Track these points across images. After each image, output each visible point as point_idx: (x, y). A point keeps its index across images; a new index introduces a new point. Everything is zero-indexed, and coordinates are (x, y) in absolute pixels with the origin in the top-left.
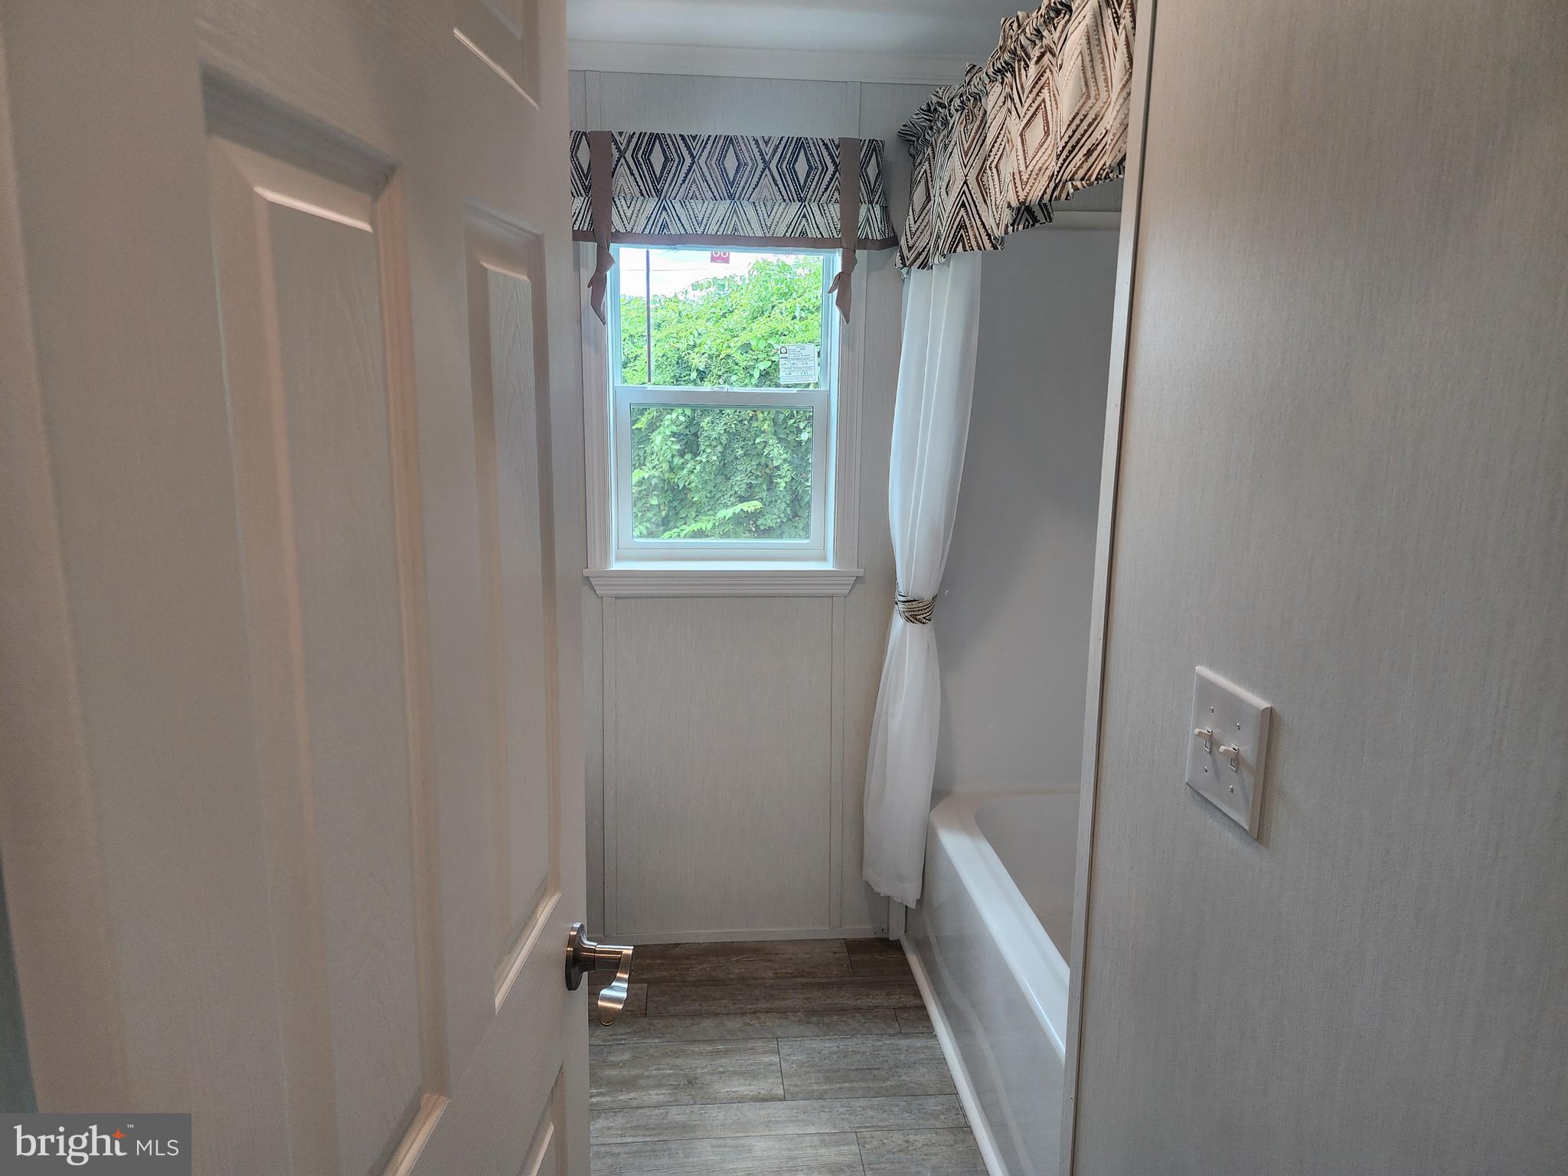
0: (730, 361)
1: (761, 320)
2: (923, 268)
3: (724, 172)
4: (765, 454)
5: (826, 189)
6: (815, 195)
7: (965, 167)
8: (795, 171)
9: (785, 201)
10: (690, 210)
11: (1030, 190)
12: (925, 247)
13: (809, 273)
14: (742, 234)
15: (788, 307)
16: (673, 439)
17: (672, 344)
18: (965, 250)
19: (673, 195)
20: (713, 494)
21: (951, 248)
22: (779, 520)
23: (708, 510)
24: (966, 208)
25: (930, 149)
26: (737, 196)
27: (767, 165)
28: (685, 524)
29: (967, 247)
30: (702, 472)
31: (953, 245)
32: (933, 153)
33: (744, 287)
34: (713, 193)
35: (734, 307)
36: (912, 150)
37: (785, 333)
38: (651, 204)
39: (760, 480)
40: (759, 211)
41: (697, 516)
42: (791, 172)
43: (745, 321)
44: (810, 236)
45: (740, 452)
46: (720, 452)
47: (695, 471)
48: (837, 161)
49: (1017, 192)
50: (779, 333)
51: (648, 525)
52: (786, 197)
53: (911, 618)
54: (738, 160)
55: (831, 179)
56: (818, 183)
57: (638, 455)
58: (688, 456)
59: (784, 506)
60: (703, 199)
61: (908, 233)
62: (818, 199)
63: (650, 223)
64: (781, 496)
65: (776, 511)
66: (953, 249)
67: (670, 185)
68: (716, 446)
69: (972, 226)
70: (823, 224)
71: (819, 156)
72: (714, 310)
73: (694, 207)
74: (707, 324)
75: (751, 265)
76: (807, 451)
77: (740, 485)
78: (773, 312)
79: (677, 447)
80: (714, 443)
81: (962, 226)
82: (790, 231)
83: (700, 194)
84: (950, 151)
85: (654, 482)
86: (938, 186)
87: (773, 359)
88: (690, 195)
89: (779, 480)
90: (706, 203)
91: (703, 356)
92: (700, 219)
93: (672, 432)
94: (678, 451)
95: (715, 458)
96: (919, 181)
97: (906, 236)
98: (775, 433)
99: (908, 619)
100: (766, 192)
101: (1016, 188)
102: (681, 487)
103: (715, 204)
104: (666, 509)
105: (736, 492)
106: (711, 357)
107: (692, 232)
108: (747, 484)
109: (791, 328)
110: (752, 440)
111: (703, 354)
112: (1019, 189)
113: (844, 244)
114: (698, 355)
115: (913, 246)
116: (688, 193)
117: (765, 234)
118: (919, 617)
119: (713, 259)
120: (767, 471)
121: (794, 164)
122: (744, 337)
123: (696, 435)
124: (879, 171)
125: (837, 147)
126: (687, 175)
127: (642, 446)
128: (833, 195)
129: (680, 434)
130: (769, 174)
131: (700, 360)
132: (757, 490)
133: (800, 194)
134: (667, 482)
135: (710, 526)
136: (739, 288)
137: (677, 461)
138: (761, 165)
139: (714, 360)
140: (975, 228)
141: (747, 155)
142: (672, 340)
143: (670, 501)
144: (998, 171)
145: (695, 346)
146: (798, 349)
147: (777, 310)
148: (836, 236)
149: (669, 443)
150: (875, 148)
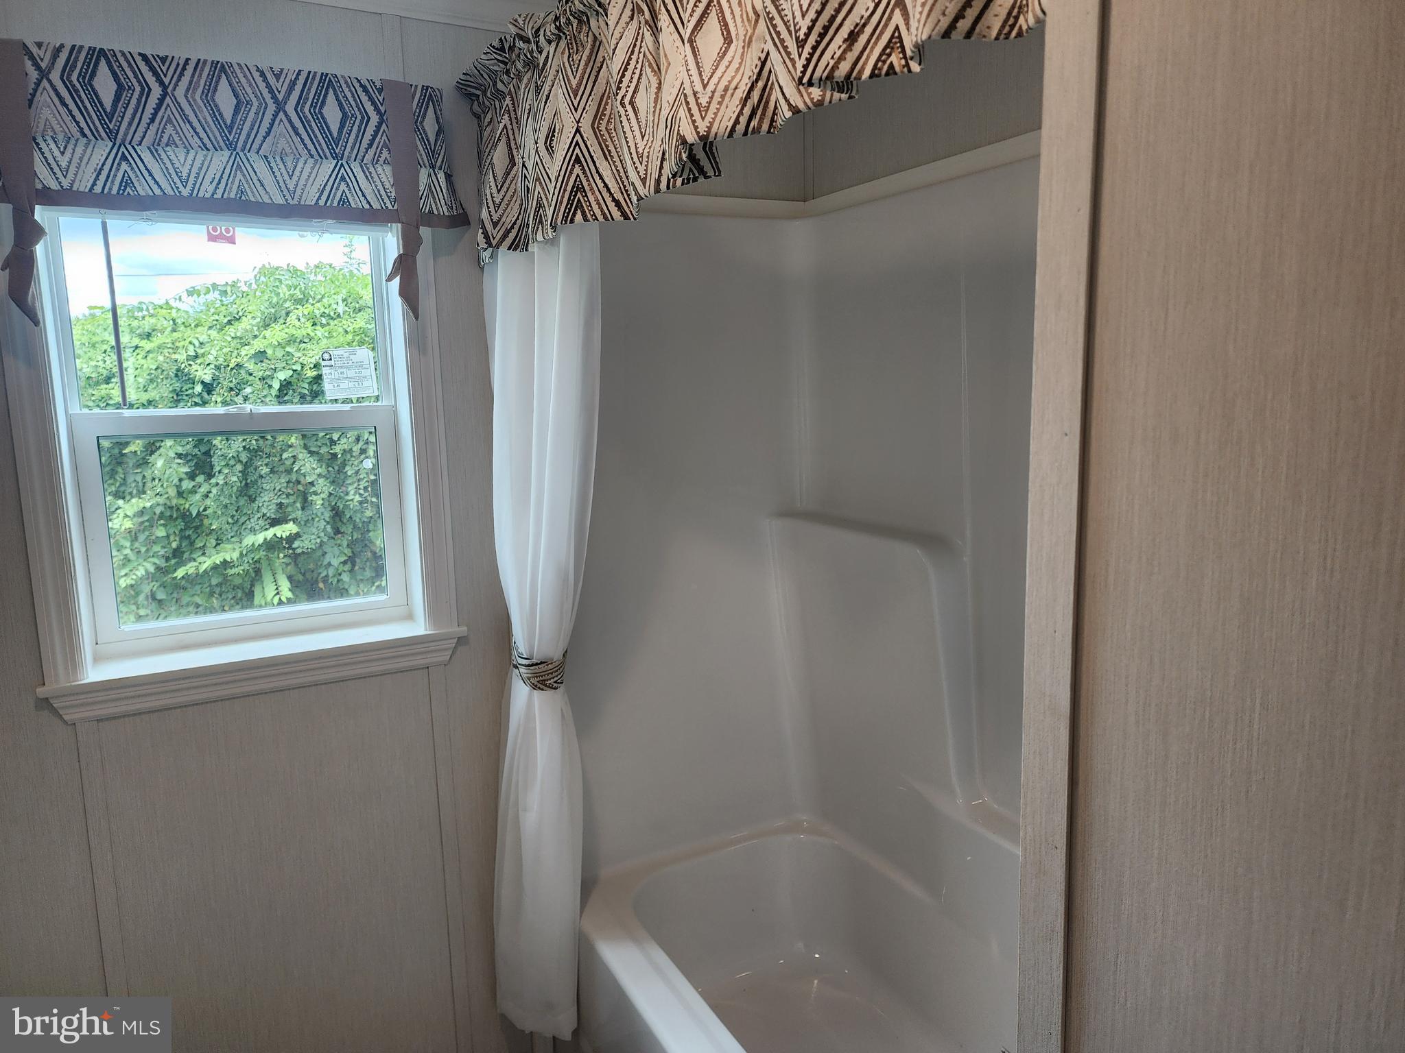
0: (242, 371)
1: (276, 327)
2: (515, 249)
3: (216, 113)
4: (295, 469)
5: (370, 145)
6: (355, 151)
7: (576, 110)
8: (323, 118)
9: (312, 156)
10: (167, 161)
11: (714, 119)
12: (515, 223)
13: (323, 279)
14: (253, 199)
15: (306, 313)
16: (179, 461)
17: (167, 354)
18: (586, 220)
19: (137, 138)
20: (235, 518)
21: (567, 217)
22: (318, 540)
23: (232, 537)
24: (582, 165)
25: (508, 99)
26: (240, 145)
27: (280, 107)
28: (204, 554)
29: (589, 215)
30: (219, 496)
31: (568, 213)
32: (513, 104)
33: (251, 293)
34: (201, 139)
35: (240, 314)
36: (475, 106)
37: (305, 341)
38: (102, 150)
39: (292, 499)
40: (275, 169)
41: (218, 544)
42: (318, 118)
43: (255, 328)
44: (353, 206)
45: (265, 470)
46: (240, 472)
47: (210, 495)
48: (382, 109)
49: (694, 122)
50: (298, 341)
51: (156, 560)
52: (314, 152)
53: (539, 685)
54: (236, 96)
55: (376, 132)
56: (357, 137)
57: (135, 481)
58: (200, 479)
59: (323, 524)
60: (185, 147)
61: (491, 204)
62: (359, 157)
63: (103, 177)
64: (319, 514)
65: (314, 530)
66: (568, 219)
67: (130, 124)
68: (235, 465)
69: (592, 189)
70: (370, 190)
71: (355, 100)
72: (216, 317)
73: (173, 157)
74: (210, 332)
75: (257, 270)
76: (344, 464)
77: (268, 506)
78: (288, 319)
79: (186, 469)
80: (232, 462)
81: (578, 188)
82: (324, 197)
83: (181, 140)
84: (546, 93)
85: (158, 510)
86: (530, 140)
87: (294, 368)
88: (165, 140)
89: (314, 497)
90: (192, 153)
91: (208, 368)
92: (184, 175)
93: (176, 454)
94: (186, 473)
95: (235, 479)
96: (499, 139)
97: (488, 208)
98: (306, 447)
99: (535, 687)
100: (282, 144)
101: (692, 115)
102: (194, 515)
103: (206, 156)
104: (177, 539)
105: (264, 515)
106: (218, 368)
107: (172, 193)
108: (277, 504)
109: (312, 334)
110: (278, 455)
111: (209, 364)
112: (697, 117)
113: (403, 218)
114: (202, 366)
115: (499, 221)
116: (162, 137)
117: (287, 200)
118: (549, 682)
119: (212, 238)
120: (300, 488)
121: (321, 108)
122: (258, 345)
123: (207, 454)
124: (439, 128)
125: (380, 91)
126: (157, 110)
127: (139, 471)
128: (381, 153)
129: (187, 455)
130: (284, 119)
131: (206, 371)
132: (290, 509)
133: (334, 148)
134: (175, 509)
135: (235, 555)
136: (245, 295)
137: (187, 485)
138: (272, 107)
139: (222, 370)
140: (597, 192)
141: (249, 90)
142: (166, 350)
143: (181, 530)
144: (634, 108)
145: (196, 357)
146: (346, 355)
147: (292, 317)
148: (390, 207)
149: (175, 466)
150: (430, 96)
